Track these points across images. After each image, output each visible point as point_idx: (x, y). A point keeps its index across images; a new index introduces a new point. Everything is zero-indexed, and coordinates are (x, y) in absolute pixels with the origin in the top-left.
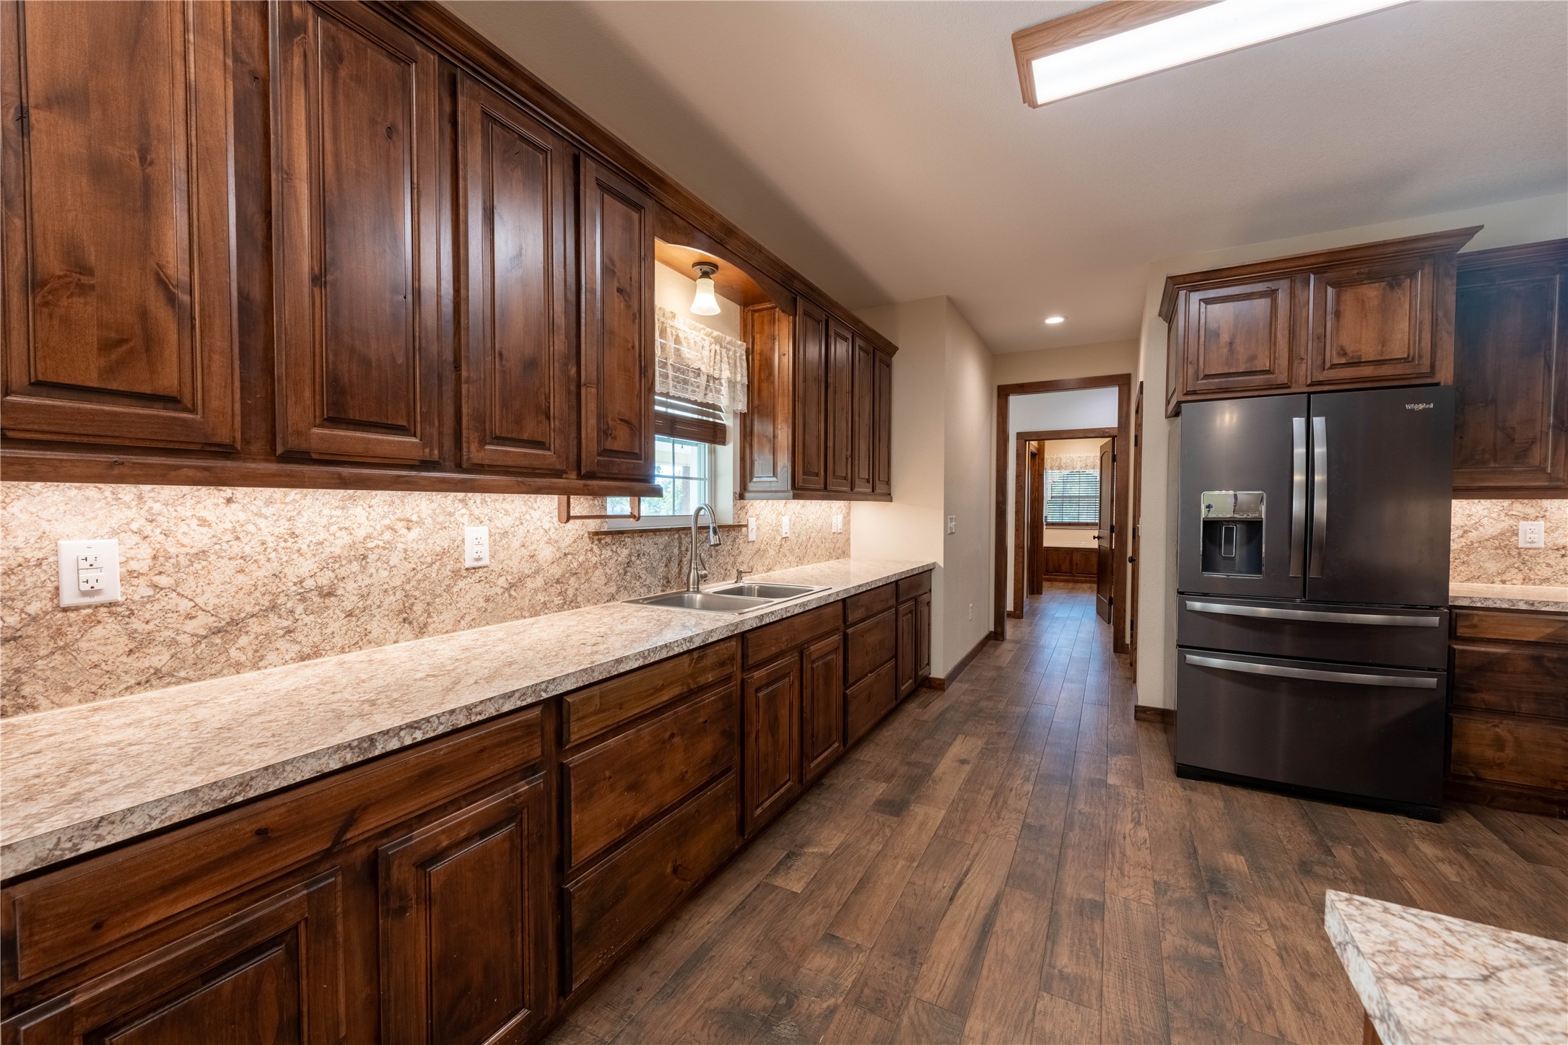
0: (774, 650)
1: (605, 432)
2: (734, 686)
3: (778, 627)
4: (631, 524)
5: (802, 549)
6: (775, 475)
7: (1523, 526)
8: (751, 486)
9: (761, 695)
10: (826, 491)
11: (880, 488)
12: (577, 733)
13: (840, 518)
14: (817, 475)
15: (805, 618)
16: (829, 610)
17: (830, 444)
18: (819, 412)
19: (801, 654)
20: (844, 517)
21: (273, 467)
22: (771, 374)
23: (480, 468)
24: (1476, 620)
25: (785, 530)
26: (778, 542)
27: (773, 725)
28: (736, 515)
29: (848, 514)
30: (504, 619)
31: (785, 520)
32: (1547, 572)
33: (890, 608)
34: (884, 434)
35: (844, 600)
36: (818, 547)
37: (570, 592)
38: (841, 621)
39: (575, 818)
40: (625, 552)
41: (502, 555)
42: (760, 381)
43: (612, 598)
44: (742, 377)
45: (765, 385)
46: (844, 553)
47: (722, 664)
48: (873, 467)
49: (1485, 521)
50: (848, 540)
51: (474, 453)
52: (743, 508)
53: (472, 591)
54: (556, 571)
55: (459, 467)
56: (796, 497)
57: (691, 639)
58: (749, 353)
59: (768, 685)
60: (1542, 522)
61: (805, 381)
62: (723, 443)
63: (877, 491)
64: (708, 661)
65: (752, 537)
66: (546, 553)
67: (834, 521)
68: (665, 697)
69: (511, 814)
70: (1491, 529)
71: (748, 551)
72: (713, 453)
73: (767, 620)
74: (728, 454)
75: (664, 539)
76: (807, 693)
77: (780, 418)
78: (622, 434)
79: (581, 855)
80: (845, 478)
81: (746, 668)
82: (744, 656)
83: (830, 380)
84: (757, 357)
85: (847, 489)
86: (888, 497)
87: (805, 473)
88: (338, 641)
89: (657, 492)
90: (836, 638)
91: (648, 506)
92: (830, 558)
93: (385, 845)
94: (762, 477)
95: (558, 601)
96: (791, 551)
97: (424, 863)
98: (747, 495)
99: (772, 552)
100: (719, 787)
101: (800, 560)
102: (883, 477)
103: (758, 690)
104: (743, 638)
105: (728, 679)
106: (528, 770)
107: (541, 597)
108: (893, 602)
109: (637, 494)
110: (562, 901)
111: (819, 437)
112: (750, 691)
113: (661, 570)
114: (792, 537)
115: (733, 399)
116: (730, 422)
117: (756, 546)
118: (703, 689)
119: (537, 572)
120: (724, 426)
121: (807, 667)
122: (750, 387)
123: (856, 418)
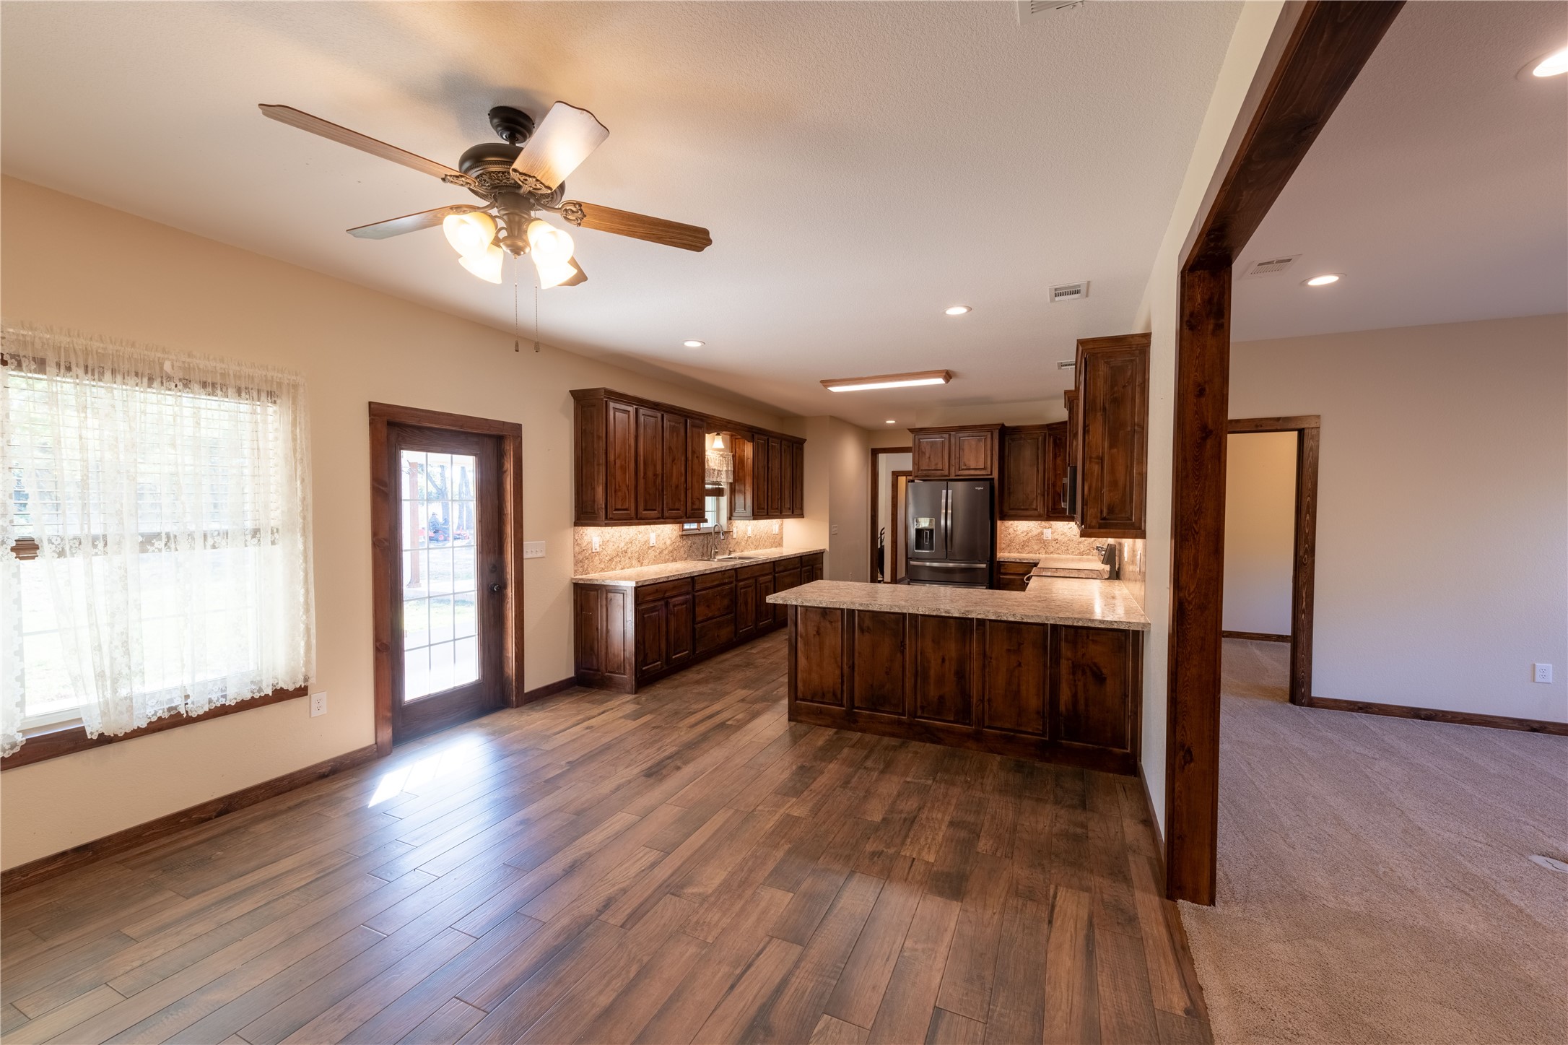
0: (746, 576)
1: (693, 503)
2: (733, 585)
3: (747, 568)
4: (697, 532)
5: (758, 542)
6: (745, 509)
7: (1045, 530)
8: (734, 514)
9: (742, 591)
10: (768, 516)
11: (797, 512)
12: (698, 587)
13: (777, 526)
14: (763, 509)
15: (758, 567)
16: (767, 565)
17: (770, 494)
18: (764, 480)
19: (756, 580)
20: (780, 526)
21: (637, 521)
22: (743, 466)
23: (667, 518)
24: (1006, 566)
25: (749, 533)
26: (746, 539)
27: (746, 603)
28: (728, 527)
29: (782, 524)
30: (658, 564)
31: (749, 528)
32: (1052, 549)
33: (798, 568)
34: (799, 486)
35: (774, 562)
36: (765, 541)
37: (675, 556)
38: (772, 570)
39: (697, 609)
40: (690, 542)
41: (658, 542)
42: (738, 469)
43: (686, 559)
44: (731, 468)
45: (740, 471)
46: (780, 544)
47: (730, 577)
48: (793, 501)
49: (1033, 529)
50: (782, 537)
51: (667, 514)
52: (731, 523)
53: (651, 553)
54: (671, 548)
55: (663, 518)
56: (754, 519)
57: (722, 567)
58: (734, 456)
59: (744, 588)
60: (1050, 530)
61: (758, 469)
62: (723, 496)
63: (795, 513)
64: (726, 575)
65: (735, 536)
66: (669, 542)
67: (774, 528)
68: (715, 583)
69: (685, 602)
70: (1035, 532)
71: (733, 543)
72: (718, 501)
73: (744, 565)
74: (724, 500)
75: (702, 537)
76: (758, 595)
77: (747, 486)
78: (697, 503)
79: (699, 619)
80: (777, 509)
81: (737, 580)
82: (736, 576)
83: (770, 465)
84: (737, 458)
85: (791, 513)
86: (801, 515)
87: (758, 509)
88: (628, 565)
89: (706, 521)
90: (770, 577)
91: (703, 525)
92: (772, 547)
93: (669, 600)
94: (739, 510)
95: (671, 559)
96: (752, 543)
97: (674, 606)
98: (733, 518)
99: (743, 543)
100: (729, 616)
101: (756, 548)
102: (798, 506)
103: (741, 589)
104: (736, 570)
105: (731, 583)
106: (688, 593)
107: (667, 557)
108: (799, 565)
109: (699, 522)
110: (694, 629)
111: (764, 491)
112: (739, 589)
113: (701, 549)
114: (752, 536)
115: (727, 477)
116: (724, 486)
117: (736, 540)
118: (725, 584)
119: (666, 548)
120: (723, 488)
121: (758, 586)
122: (734, 472)
123: (783, 480)
